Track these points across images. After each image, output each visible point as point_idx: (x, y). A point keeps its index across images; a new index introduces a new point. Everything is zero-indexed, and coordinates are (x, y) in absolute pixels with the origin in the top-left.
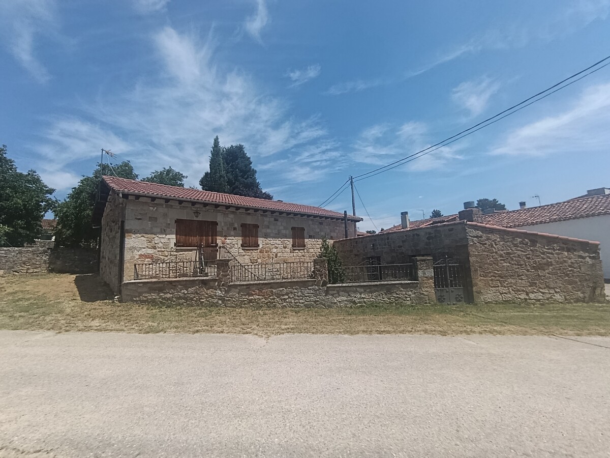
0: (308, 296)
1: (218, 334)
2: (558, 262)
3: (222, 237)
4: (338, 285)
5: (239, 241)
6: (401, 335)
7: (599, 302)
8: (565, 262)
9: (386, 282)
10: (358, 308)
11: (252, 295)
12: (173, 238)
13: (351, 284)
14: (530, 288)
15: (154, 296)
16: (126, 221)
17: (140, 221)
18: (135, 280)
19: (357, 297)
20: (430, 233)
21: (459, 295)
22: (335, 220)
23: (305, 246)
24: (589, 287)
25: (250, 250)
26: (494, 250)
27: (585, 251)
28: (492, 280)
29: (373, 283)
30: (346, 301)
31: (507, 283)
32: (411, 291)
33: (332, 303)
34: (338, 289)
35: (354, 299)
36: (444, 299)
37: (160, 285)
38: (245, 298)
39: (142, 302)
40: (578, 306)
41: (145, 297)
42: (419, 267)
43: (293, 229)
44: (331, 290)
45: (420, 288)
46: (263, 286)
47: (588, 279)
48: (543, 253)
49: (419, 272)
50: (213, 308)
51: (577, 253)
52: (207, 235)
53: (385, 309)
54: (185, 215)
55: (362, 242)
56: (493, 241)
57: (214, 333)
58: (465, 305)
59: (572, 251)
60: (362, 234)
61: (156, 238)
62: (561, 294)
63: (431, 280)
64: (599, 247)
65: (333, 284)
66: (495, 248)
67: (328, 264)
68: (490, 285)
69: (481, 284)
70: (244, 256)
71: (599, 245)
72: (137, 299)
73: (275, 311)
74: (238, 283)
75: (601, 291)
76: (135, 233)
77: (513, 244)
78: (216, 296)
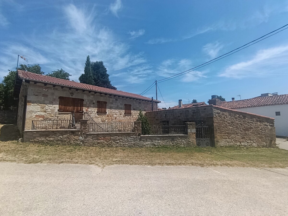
0: (130, 141)
1: (74, 165)
2: (255, 127)
3: (86, 107)
4: (146, 136)
5: (95, 110)
6: (180, 166)
7: (273, 148)
8: (258, 127)
9: (171, 135)
10: (157, 148)
11: (100, 140)
12: (57, 107)
13: (153, 135)
14: (242, 140)
15: (43, 139)
16: (28, 96)
17: (37, 96)
18: (32, 129)
19: (156, 142)
20: (194, 110)
21: (208, 143)
22: (147, 102)
23: (131, 114)
24: (269, 140)
25: (101, 115)
26: (226, 120)
27: (268, 122)
28: (224, 135)
29: (165, 135)
30: (150, 144)
31: (231, 137)
32: (184, 140)
33: (143, 145)
34: (146, 138)
35: (155, 143)
36: (200, 144)
37: (47, 133)
38: (96, 141)
39: (36, 142)
40: (264, 149)
41: (37, 139)
42: (189, 127)
43: (125, 105)
44: (143, 138)
45: (189, 139)
46: (106, 135)
47: (268, 136)
48: (248, 123)
49: (188, 130)
50: (77, 147)
51: (264, 123)
52: (77, 106)
53: (171, 149)
54: (65, 94)
55: (160, 113)
56: (225, 116)
57: (72, 163)
58: (211, 148)
59: (262, 122)
60: (160, 109)
61: (47, 106)
62: (256, 143)
63: (194, 135)
64: (274, 120)
65: (144, 135)
66: (226, 119)
67: (142, 124)
68: (223, 138)
69: (219, 137)
70: (98, 118)
71: (274, 119)
72: (33, 140)
73: (112, 149)
74: (92, 133)
75: (274, 142)
76: (33, 103)
77: (235, 117)
78: (79, 140)
